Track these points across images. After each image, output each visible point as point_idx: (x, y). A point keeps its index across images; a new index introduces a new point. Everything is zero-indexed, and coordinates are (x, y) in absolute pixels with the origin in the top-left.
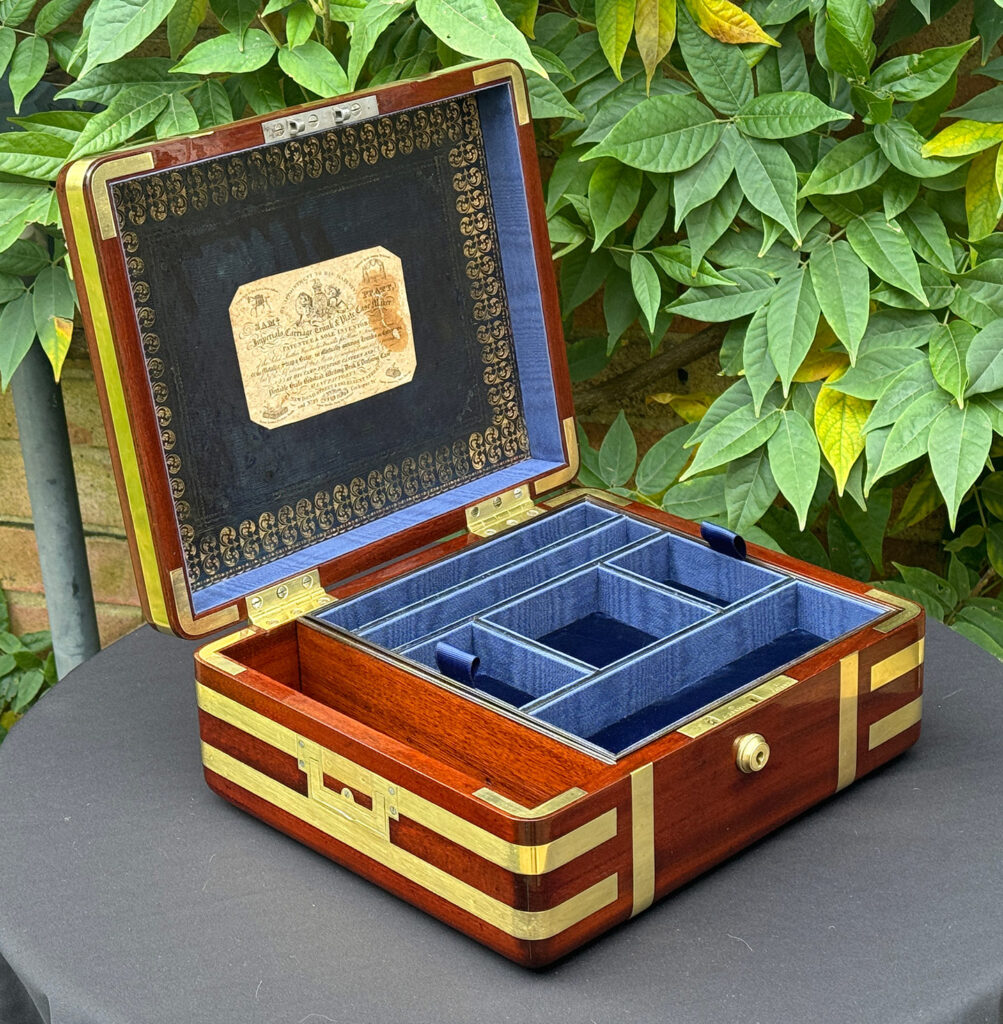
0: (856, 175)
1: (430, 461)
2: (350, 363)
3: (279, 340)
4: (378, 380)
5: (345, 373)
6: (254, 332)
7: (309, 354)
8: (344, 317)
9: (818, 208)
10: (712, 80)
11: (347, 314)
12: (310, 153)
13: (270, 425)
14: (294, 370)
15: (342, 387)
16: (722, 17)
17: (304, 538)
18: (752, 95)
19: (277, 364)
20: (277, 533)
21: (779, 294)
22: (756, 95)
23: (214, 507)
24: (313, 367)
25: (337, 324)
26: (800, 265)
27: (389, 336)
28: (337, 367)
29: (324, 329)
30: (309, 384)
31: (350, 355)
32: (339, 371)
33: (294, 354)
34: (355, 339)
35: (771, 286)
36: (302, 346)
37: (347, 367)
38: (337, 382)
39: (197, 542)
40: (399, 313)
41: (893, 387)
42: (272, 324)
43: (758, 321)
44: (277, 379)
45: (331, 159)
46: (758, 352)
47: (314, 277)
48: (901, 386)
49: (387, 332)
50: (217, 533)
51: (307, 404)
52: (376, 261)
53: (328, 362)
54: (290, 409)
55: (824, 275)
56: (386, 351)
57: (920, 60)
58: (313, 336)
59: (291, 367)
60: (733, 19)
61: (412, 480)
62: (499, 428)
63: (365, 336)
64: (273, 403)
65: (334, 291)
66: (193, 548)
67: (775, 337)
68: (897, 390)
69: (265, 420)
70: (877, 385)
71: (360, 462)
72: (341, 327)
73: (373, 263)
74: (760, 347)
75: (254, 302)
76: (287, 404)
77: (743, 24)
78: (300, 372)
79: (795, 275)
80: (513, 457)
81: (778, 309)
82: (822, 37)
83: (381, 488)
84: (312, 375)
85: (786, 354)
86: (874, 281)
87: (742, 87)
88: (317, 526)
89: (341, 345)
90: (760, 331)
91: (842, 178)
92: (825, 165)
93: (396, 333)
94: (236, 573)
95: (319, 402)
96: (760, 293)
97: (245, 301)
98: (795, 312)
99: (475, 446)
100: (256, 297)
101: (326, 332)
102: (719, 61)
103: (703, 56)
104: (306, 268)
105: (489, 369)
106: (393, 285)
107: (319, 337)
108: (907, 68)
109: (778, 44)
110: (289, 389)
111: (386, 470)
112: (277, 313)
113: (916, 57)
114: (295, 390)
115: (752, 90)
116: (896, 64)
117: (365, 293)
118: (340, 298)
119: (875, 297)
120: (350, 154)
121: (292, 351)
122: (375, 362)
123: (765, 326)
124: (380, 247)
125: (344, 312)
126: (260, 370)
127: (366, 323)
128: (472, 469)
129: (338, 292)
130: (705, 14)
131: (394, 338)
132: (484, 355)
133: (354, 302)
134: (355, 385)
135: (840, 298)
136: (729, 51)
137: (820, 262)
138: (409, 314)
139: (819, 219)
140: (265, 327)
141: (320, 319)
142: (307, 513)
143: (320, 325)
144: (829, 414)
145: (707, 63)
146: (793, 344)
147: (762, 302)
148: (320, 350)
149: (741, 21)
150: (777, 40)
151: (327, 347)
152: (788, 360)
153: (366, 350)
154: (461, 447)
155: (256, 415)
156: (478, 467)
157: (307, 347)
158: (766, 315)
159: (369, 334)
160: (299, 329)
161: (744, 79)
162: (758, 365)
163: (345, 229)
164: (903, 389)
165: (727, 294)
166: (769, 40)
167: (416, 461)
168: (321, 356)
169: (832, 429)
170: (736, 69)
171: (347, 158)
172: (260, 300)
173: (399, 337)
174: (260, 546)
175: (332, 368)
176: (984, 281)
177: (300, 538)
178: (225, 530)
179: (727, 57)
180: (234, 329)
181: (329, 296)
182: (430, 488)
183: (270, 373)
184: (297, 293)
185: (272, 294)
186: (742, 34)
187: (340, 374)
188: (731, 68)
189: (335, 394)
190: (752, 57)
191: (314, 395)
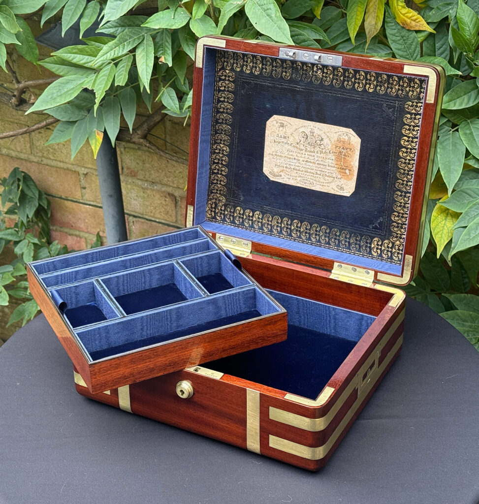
1: (348, 236)
2: (319, 172)
3: (286, 146)
4: (331, 187)
5: (315, 176)
6: (275, 137)
7: (299, 158)
8: (322, 152)
11: (324, 151)
12: (327, 73)
13: (272, 178)
14: (290, 161)
15: (311, 181)
17: (273, 232)
19: (282, 155)
20: (261, 223)
23: (236, 196)
24: (299, 165)
25: (317, 153)
27: (343, 171)
28: (312, 171)
29: (310, 152)
30: (295, 171)
31: (320, 169)
32: (312, 173)
33: (292, 155)
34: (325, 164)
36: (297, 154)
37: (317, 173)
38: (310, 177)
39: (225, 205)
40: (352, 163)
42: (285, 137)
44: (281, 161)
45: (337, 80)
47: (312, 127)
49: (343, 169)
50: (235, 207)
51: (291, 179)
52: (347, 135)
53: (308, 167)
54: (283, 176)
56: (339, 177)
58: (304, 152)
59: (289, 160)
61: (335, 239)
62: (393, 244)
63: (330, 165)
64: (276, 170)
65: (320, 138)
66: (223, 207)
69: (269, 175)
71: (310, 216)
72: (319, 155)
73: (345, 135)
75: (279, 125)
76: (281, 173)
78: (292, 164)
80: (397, 261)
83: (318, 234)
84: (298, 168)
88: (281, 230)
89: (317, 162)
93: (347, 171)
94: (238, 227)
95: (298, 181)
97: (275, 122)
99: (376, 244)
100: (281, 123)
101: (311, 154)
104: (309, 122)
105: (396, 213)
106: (353, 150)
107: (306, 154)
110: (285, 168)
111: (323, 227)
112: (289, 134)
114: (288, 170)
117: (337, 147)
118: (322, 142)
120: (348, 81)
121: (291, 153)
122: (332, 179)
124: (351, 130)
125: (323, 149)
126: (274, 154)
127: (333, 160)
128: (370, 253)
129: (322, 140)
131: (345, 173)
132: (395, 206)
133: (329, 147)
134: (318, 183)
138: (358, 167)
140: (281, 137)
141: (309, 147)
142: (278, 223)
143: (309, 149)
144: (439, 216)
148: (305, 160)
151: (309, 160)
153: (329, 171)
154: (367, 240)
155: (266, 170)
156: (375, 254)
157: (299, 155)
159: (333, 165)
160: (298, 146)
163: (335, 114)
167: (340, 233)
168: (305, 162)
169: (440, 224)
171: (346, 83)
172: (282, 125)
173: (348, 174)
174: (252, 223)
175: (309, 170)
177: (271, 231)
178: (239, 208)
180: (266, 131)
181: (317, 139)
182: (344, 248)
183: (278, 157)
184: (301, 130)
185: (289, 125)
187: (312, 174)
189: (307, 182)
191: (296, 177)
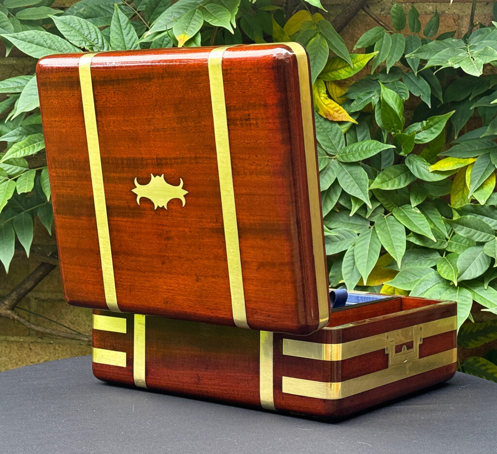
0: (397, 182)
9: (378, 198)
10: (325, 138)
16: (329, 107)
18: (344, 146)
21: (360, 240)
22: (346, 145)
26: (370, 228)
35: (355, 236)
41: (420, 284)
43: (349, 253)
46: (350, 268)
48: (423, 284)
55: (383, 230)
57: (427, 123)
60: (335, 109)
67: (358, 259)
68: (421, 286)
70: (411, 284)
74: (350, 266)
77: (339, 112)
79: (368, 232)
81: (359, 247)
82: (379, 114)
85: (364, 266)
86: (408, 232)
87: (339, 142)
90: (351, 258)
91: (390, 183)
92: (382, 176)
96: (350, 240)
98: (368, 247)
102: (328, 130)
103: (320, 127)
108: (421, 128)
109: (357, 123)
113: (424, 122)
115: (344, 144)
116: (415, 126)
119: (408, 239)
123: (353, 255)
130: (321, 105)
135: (391, 240)
136: (333, 125)
137: (380, 225)
139: (378, 205)
145: (322, 130)
146: (368, 261)
147: (351, 244)
149: (339, 110)
150: (356, 120)
152: (365, 268)
158: (353, 251)
161: (340, 138)
162: (349, 275)
164: (425, 285)
165: (333, 242)
166: (352, 120)
170: (336, 134)
176: (463, 225)
179: (332, 128)
186: (339, 117)
188: (334, 133)
190: (344, 128)
